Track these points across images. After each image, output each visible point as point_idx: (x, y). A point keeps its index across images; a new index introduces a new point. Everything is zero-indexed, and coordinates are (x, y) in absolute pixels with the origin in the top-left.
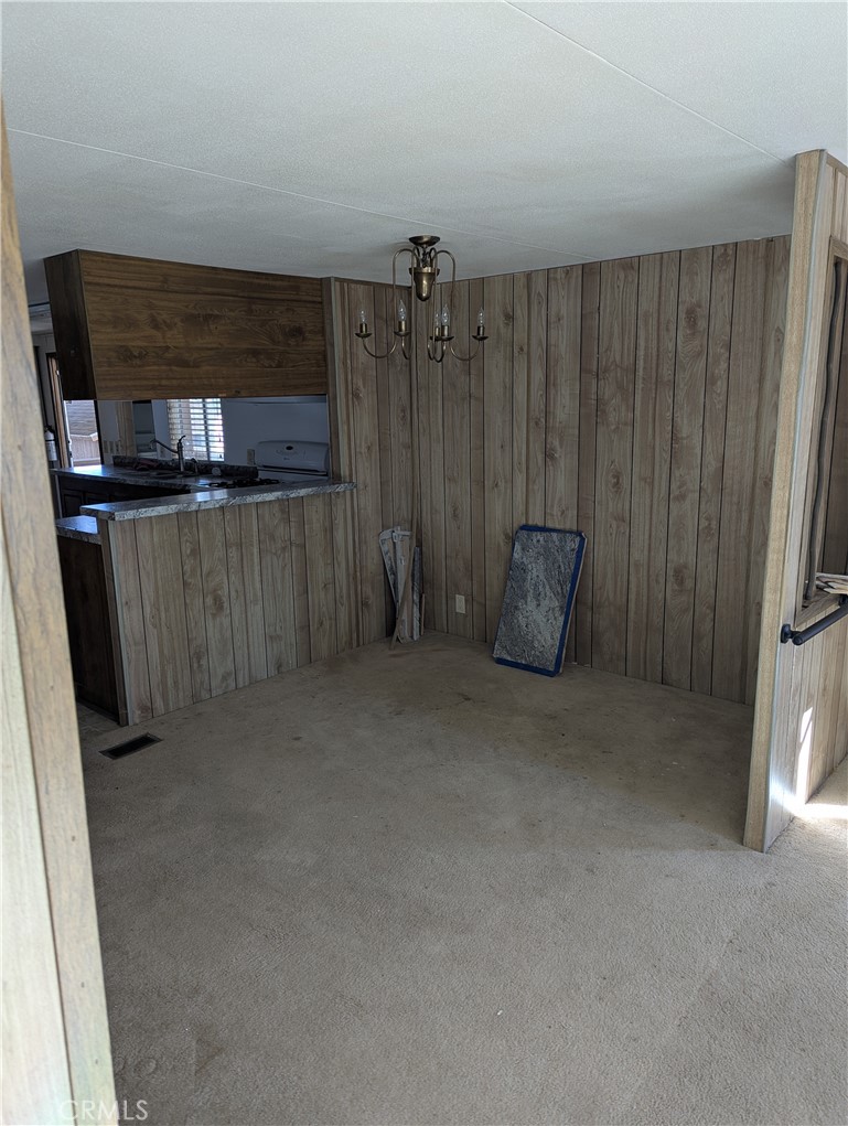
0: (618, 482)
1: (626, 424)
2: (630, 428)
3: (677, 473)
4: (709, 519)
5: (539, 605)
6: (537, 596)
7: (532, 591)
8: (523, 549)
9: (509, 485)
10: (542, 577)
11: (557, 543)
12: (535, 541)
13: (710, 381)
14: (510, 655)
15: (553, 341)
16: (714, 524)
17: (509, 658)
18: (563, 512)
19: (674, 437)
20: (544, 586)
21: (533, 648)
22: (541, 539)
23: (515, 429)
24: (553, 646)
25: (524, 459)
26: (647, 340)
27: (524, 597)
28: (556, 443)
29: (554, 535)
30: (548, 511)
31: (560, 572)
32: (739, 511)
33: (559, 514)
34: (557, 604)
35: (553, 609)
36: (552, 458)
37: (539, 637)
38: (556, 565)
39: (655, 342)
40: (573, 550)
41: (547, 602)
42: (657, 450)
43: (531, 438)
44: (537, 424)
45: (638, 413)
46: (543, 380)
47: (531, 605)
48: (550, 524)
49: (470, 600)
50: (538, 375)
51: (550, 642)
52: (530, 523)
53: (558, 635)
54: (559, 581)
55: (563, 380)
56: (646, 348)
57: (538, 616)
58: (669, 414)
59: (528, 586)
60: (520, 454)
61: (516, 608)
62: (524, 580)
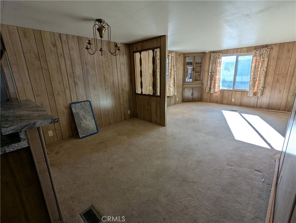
0: (95, 88)
1: (94, 75)
2: (95, 76)
3: (106, 84)
4: (113, 92)
5: (86, 120)
6: (85, 118)
7: (83, 118)
8: (75, 109)
9: (64, 93)
10: (84, 114)
11: (84, 104)
12: (77, 106)
13: (109, 66)
14: (85, 135)
15: (72, 54)
16: (114, 92)
17: (85, 136)
18: (82, 97)
19: (104, 77)
20: (86, 115)
21: (90, 130)
22: (79, 105)
23: (63, 78)
24: (94, 127)
25: (68, 85)
26: (96, 57)
27: (81, 120)
28: (77, 80)
29: (82, 103)
30: (78, 98)
31: (88, 111)
32: (117, 89)
33: (81, 98)
34: (91, 118)
35: (90, 119)
36: (77, 84)
37: (90, 127)
38: (86, 110)
39: (98, 58)
40: (89, 105)
41: (88, 118)
42: (102, 80)
43: (69, 80)
44: (70, 76)
45: (96, 72)
46: (70, 64)
47: (84, 121)
48: (79, 101)
49: (55, 130)
50: (68, 63)
51: (93, 126)
52: (73, 102)
53: (94, 124)
54: (89, 113)
55: (77, 64)
56: (96, 59)
57: (88, 122)
58: (103, 72)
59: (81, 117)
60: (66, 84)
61: (81, 123)
62: (79, 116)
